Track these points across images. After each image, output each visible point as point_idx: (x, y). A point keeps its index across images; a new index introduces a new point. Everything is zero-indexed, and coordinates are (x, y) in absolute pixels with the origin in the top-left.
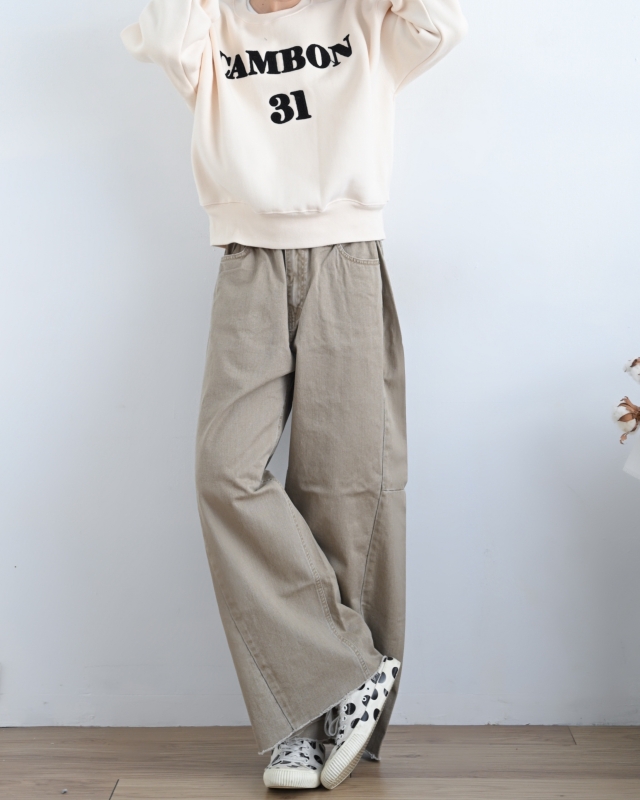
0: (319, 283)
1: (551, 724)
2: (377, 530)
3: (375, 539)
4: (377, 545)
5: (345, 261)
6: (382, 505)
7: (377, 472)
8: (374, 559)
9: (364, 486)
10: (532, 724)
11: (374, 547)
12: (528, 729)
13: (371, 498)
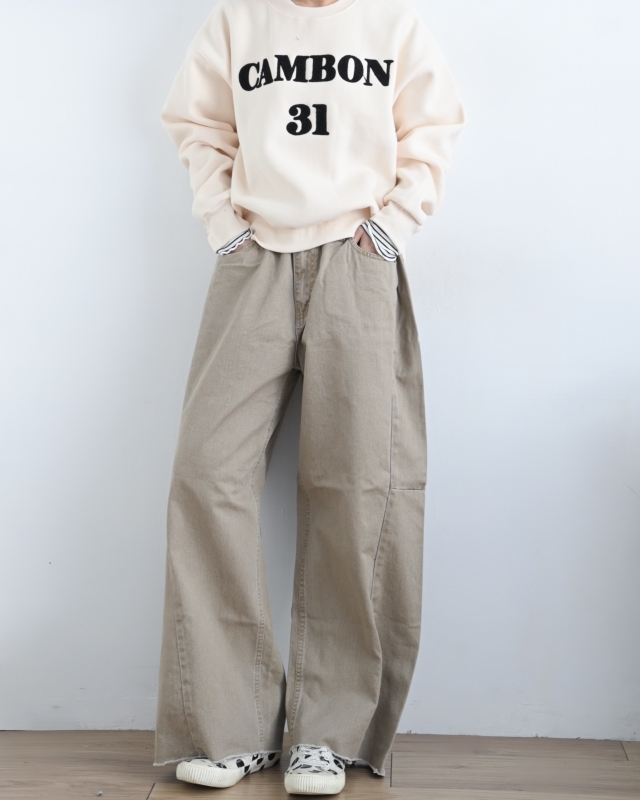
0: (325, 277)
1: (603, 738)
2: (386, 531)
3: (384, 541)
4: (385, 546)
5: (357, 255)
6: (391, 503)
7: (385, 469)
8: (382, 562)
9: (372, 483)
10: (583, 737)
11: (382, 549)
12: (578, 743)
13: (380, 497)
